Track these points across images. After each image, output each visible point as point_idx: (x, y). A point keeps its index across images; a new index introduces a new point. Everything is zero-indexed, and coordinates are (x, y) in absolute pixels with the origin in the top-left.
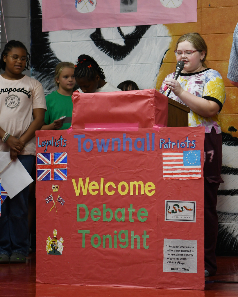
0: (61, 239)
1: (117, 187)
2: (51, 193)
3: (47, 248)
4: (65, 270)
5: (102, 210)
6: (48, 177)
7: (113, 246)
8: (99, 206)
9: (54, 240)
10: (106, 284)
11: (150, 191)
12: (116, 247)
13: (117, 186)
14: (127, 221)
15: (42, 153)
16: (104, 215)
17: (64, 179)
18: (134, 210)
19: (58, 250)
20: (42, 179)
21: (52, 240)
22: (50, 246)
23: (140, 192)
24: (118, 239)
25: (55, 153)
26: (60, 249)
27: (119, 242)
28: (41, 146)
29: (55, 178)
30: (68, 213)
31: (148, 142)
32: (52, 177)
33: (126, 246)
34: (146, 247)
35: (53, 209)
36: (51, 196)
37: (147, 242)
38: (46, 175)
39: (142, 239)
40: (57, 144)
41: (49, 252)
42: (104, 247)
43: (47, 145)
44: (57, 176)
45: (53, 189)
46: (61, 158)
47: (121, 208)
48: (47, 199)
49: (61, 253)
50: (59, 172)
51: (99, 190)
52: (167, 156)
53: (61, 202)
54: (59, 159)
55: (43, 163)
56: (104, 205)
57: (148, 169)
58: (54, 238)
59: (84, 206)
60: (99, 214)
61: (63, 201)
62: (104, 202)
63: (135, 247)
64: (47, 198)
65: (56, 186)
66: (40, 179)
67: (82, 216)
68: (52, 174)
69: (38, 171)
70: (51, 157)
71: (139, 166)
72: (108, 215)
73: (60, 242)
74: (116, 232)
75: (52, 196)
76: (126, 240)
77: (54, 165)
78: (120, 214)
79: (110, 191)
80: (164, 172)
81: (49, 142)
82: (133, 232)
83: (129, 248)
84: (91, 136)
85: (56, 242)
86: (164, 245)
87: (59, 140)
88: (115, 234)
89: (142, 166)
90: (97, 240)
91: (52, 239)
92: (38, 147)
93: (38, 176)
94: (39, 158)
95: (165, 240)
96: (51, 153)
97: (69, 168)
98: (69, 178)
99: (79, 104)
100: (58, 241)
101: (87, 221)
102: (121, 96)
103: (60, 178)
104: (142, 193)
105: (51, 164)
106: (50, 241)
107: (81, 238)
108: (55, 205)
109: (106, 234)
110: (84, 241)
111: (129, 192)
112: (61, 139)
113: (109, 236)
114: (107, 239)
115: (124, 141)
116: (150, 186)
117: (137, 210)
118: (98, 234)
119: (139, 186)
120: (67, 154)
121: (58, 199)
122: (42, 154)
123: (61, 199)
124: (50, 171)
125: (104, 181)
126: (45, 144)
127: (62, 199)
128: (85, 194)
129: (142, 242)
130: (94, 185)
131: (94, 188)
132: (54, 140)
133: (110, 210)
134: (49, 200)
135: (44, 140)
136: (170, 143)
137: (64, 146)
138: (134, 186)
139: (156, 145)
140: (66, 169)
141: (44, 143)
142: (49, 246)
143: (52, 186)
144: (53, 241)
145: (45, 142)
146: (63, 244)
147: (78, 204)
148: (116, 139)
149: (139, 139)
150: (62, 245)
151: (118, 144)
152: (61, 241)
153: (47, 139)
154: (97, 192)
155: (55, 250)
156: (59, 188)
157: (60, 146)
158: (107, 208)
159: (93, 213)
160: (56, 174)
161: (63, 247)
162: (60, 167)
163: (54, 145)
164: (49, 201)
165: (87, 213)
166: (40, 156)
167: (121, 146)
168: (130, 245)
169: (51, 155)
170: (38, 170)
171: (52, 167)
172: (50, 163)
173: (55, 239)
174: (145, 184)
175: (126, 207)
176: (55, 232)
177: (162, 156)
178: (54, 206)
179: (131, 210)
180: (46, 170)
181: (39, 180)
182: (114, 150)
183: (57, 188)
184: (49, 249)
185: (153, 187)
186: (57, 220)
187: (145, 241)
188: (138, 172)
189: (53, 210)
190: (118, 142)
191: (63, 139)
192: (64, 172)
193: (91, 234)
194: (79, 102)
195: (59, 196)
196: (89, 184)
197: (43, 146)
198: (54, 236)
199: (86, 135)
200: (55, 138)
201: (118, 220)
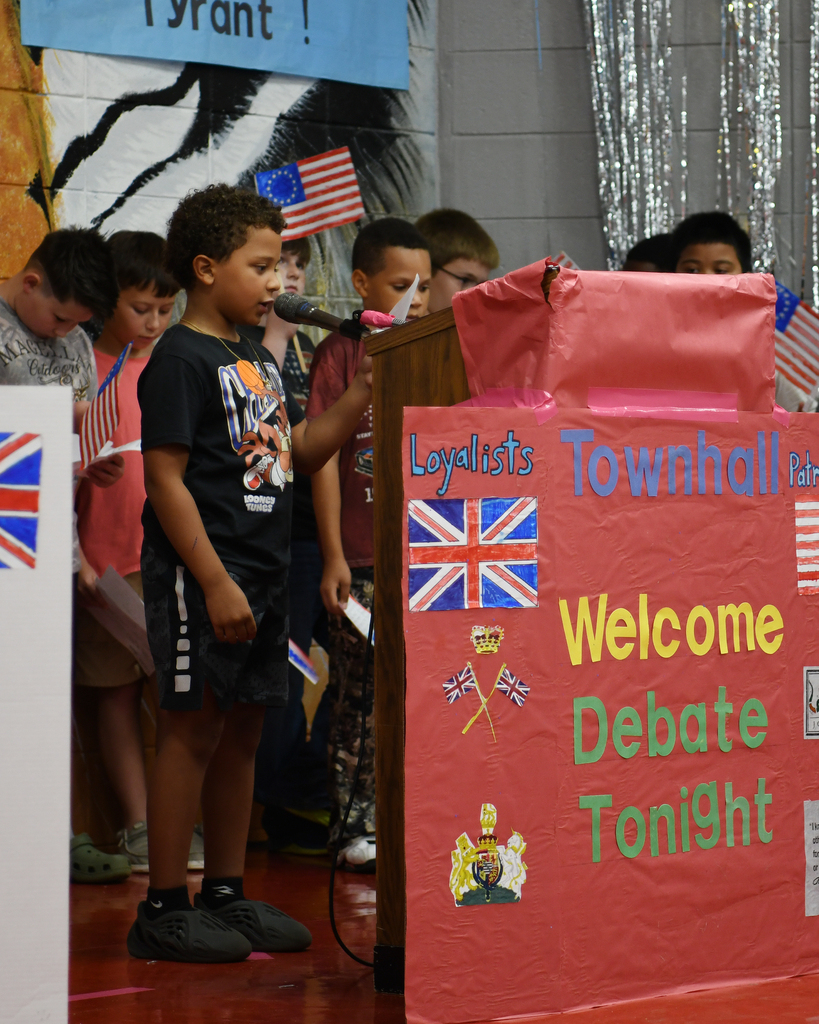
0: (517, 841)
1: (684, 626)
2: (468, 659)
3: (453, 880)
4: (535, 958)
5: (644, 716)
6: (452, 596)
7: (679, 846)
8: (636, 700)
9: (482, 847)
10: (662, 987)
11: (770, 637)
12: (686, 848)
13: (683, 621)
14: (713, 748)
15: (428, 497)
16: (652, 731)
17: (526, 603)
18: (729, 709)
19: (504, 883)
20: (428, 605)
21: (477, 846)
22: (465, 873)
23: (743, 644)
24: (691, 817)
25: (484, 500)
26: (514, 879)
27: (695, 829)
28: (425, 469)
29: (486, 599)
30: (542, 733)
31: (763, 462)
32: (473, 595)
33: (713, 841)
34: (766, 836)
35: (476, 722)
36: (469, 671)
37: (769, 818)
38: (444, 589)
39: (754, 809)
40: (493, 464)
41: (465, 894)
42: (655, 851)
43: (449, 467)
44: (492, 592)
45: (475, 642)
46: (510, 518)
47: (696, 702)
48: (451, 686)
49: (519, 894)
50: (501, 576)
51: (636, 640)
52: (804, 514)
53: (514, 694)
54: (504, 524)
55: (430, 538)
56: (651, 696)
57: (764, 561)
58: (485, 837)
59: (594, 703)
60: (636, 730)
61: (521, 690)
62: (648, 687)
63: (738, 842)
64: (451, 681)
65: (487, 632)
66: (421, 603)
67: (589, 743)
68: (470, 582)
69: (413, 574)
70: (468, 517)
71: (740, 551)
72: (662, 735)
73: (510, 852)
74: (684, 791)
75: (472, 673)
76: (714, 817)
77: (479, 546)
78: (693, 725)
79: (666, 643)
80: (801, 569)
81: (456, 455)
82: (729, 788)
83: (721, 844)
84: (609, 437)
85: (491, 854)
86: (807, 823)
87: (502, 450)
88: (684, 800)
89: (749, 548)
90: (635, 830)
91: (473, 840)
92: (413, 474)
93: (412, 594)
94: (415, 517)
95: (807, 804)
96: (470, 500)
97: (545, 560)
98: (548, 598)
99: (582, 310)
100: (501, 849)
101: (603, 760)
102: (703, 291)
103: (508, 599)
104: (751, 647)
105: (470, 542)
106: (468, 850)
107: (588, 827)
108: (484, 706)
109: (658, 804)
110: (596, 838)
111: (716, 644)
112: (511, 445)
113: (666, 810)
114: (662, 821)
115: (703, 456)
116: (769, 619)
117: (738, 708)
118: (635, 804)
119: (742, 617)
120: (539, 503)
121: (498, 680)
122: (428, 502)
123: (512, 682)
124: (464, 571)
125: (649, 604)
126: (442, 462)
127: (515, 683)
128: (596, 657)
129: (754, 820)
130: (621, 623)
131: (622, 632)
132: (480, 449)
133: (665, 713)
134: (459, 686)
135: (436, 444)
136: (808, 467)
137: (521, 472)
138: (729, 619)
139: (781, 474)
140: (536, 562)
141: (437, 458)
142: (462, 874)
143: (469, 633)
144: (478, 850)
145: (440, 456)
146: (524, 858)
147: (576, 696)
148: (680, 448)
149: (739, 453)
150: (519, 861)
151: (683, 469)
152: (517, 846)
153: (448, 444)
154: (629, 647)
155: (488, 884)
156: (501, 638)
157: (506, 471)
158: (658, 704)
159: (621, 729)
160: (487, 583)
161: (523, 868)
162: (508, 553)
163: (480, 466)
164: (457, 690)
165: (604, 727)
166: (418, 511)
167: (694, 476)
168: (723, 835)
169: (468, 509)
170: (411, 567)
171: (471, 555)
172: (462, 539)
173: (488, 840)
174: (756, 615)
175: (708, 697)
176: (489, 815)
177: (793, 514)
178: (480, 711)
179: (724, 708)
180: (445, 568)
181: (415, 610)
182: (678, 490)
183: (493, 640)
184: (461, 883)
185: (778, 623)
186: (497, 765)
187: (761, 814)
188: (736, 572)
189: (478, 726)
190: (686, 463)
191: (517, 444)
192: (528, 574)
193: (618, 808)
194: (577, 303)
195: (503, 671)
196: (607, 620)
197: (430, 470)
198: (485, 832)
199: (597, 431)
200: (484, 438)
201: (690, 748)
